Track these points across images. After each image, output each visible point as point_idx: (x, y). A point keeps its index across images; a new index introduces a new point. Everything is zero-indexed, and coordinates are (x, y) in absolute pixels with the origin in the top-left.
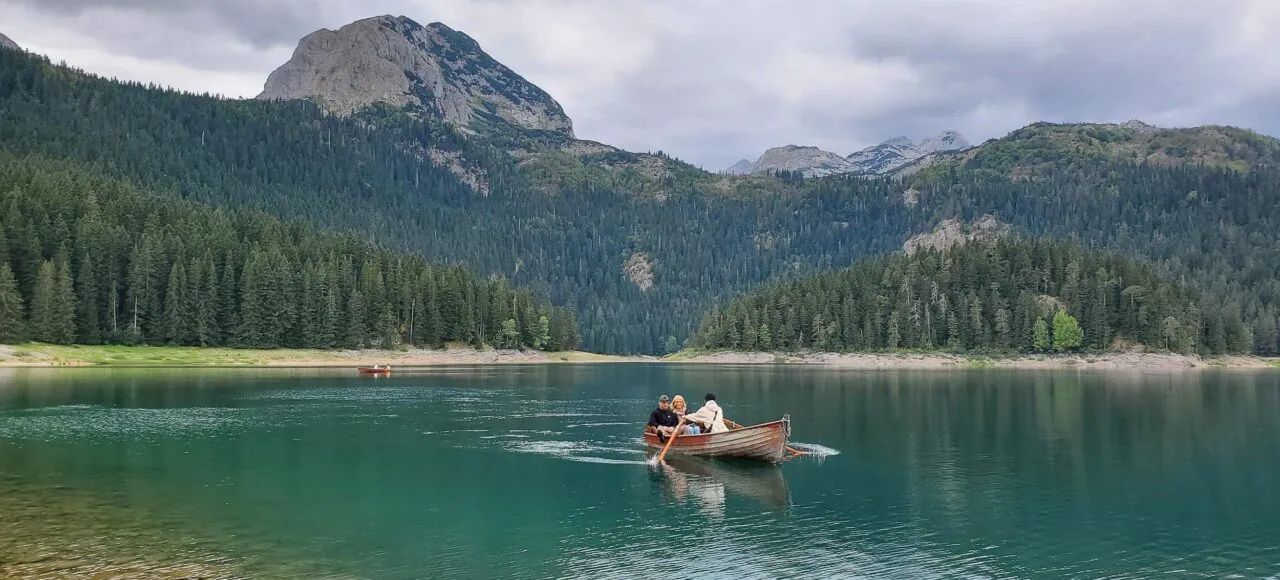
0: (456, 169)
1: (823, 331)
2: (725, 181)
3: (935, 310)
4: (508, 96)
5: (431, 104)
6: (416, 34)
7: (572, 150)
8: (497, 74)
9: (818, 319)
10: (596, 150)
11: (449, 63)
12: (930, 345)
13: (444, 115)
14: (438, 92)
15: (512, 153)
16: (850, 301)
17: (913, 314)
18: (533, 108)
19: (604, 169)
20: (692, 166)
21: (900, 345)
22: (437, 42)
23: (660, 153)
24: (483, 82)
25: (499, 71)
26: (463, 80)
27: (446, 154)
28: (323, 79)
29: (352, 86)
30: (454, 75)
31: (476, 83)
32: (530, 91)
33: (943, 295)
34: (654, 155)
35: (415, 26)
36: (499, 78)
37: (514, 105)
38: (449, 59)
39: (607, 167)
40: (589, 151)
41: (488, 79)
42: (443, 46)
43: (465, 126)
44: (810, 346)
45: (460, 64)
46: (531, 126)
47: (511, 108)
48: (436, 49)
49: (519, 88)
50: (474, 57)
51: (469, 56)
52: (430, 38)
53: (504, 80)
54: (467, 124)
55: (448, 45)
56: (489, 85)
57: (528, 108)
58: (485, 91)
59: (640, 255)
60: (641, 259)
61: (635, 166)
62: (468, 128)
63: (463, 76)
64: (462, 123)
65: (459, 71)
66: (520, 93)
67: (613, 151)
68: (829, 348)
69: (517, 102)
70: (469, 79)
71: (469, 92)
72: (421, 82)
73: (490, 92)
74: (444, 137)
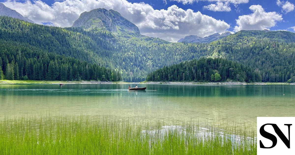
0: (112, 42)
1: (170, 77)
2: (172, 44)
3: (192, 73)
4: (126, 25)
5: (108, 28)
6: (106, 12)
7: (139, 37)
8: (124, 21)
9: (169, 75)
12: (190, 80)
14: (110, 25)
16: (176, 71)
17: (188, 74)
18: (132, 28)
20: (165, 41)
21: (185, 80)
27: (110, 39)
28: (85, 23)
30: (114, 21)
31: (119, 23)
33: (194, 70)
34: (157, 38)
40: (143, 37)
44: (167, 80)
45: (116, 19)
47: (126, 28)
48: (111, 16)
49: (129, 24)
50: (119, 17)
56: (122, 23)
58: (121, 25)
62: (116, 33)
68: (171, 81)
69: (128, 27)
70: (118, 22)
71: (118, 25)
74: (109, 35)
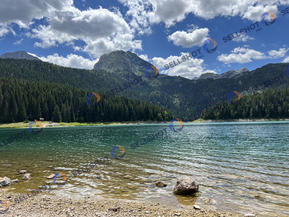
1: (233, 114)
2: (195, 81)
3: (261, 107)
5: (129, 68)
7: (159, 77)
9: (232, 111)
12: (261, 116)
17: (256, 109)
20: (186, 78)
21: (253, 116)
25: (142, 61)
30: (133, 62)
33: (263, 104)
34: (178, 77)
35: (124, 52)
38: (131, 59)
39: (167, 80)
40: (163, 76)
41: (140, 63)
42: (130, 56)
44: (230, 118)
46: (150, 72)
51: (135, 58)
52: (127, 55)
59: (177, 99)
61: (173, 79)
62: (137, 73)
67: (168, 76)
68: (235, 118)
71: (136, 65)
72: (127, 64)
74: (133, 75)
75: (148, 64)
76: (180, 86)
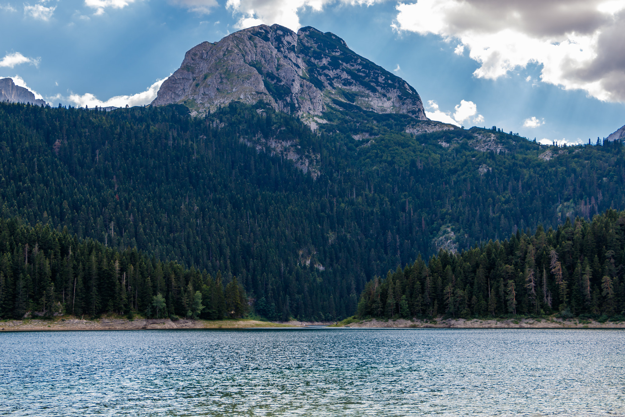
0: (292, 156)
2: (548, 152)
4: (367, 86)
5: (289, 99)
6: (286, 39)
7: (415, 131)
8: (358, 67)
10: (437, 129)
11: (316, 62)
13: (300, 107)
14: (296, 88)
15: (357, 138)
18: (389, 95)
19: (441, 147)
20: (524, 139)
22: (307, 44)
23: (494, 128)
24: (345, 75)
25: (359, 64)
26: (326, 75)
27: (284, 143)
28: (197, 85)
29: (218, 89)
30: (318, 71)
31: (338, 77)
32: (387, 79)
34: (489, 131)
35: (287, 31)
36: (359, 70)
37: (371, 94)
38: (315, 58)
39: (444, 144)
41: (349, 72)
42: (311, 47)
43: (317, 116)
45: (325, 61)
46: (385, 110)
47: (368, 96)
48: (304, 50)
49: (377, 79)
50: (338, 54)
51: (334, 54)
52: (300, 41)
53: (364, 72)
54: (321, 114)
55: (315, 46)
56: (349, 77)
57: (384, 96)
58: (346, 83)
59: (448, 227)
60: (449, 230)
61: (470, 142)
62: (321, 118)
63: (326, 71)
64: (316, 113)
65: (324, 68)
66: (377, 82)
67: (452, 129)
69: (374, 90)
70: (331, 74)
71: (331, 84)
72: (281, 81)
73: (350, 84)
74: (283, 128)
75: (380, 79)
76: (483, 170)
